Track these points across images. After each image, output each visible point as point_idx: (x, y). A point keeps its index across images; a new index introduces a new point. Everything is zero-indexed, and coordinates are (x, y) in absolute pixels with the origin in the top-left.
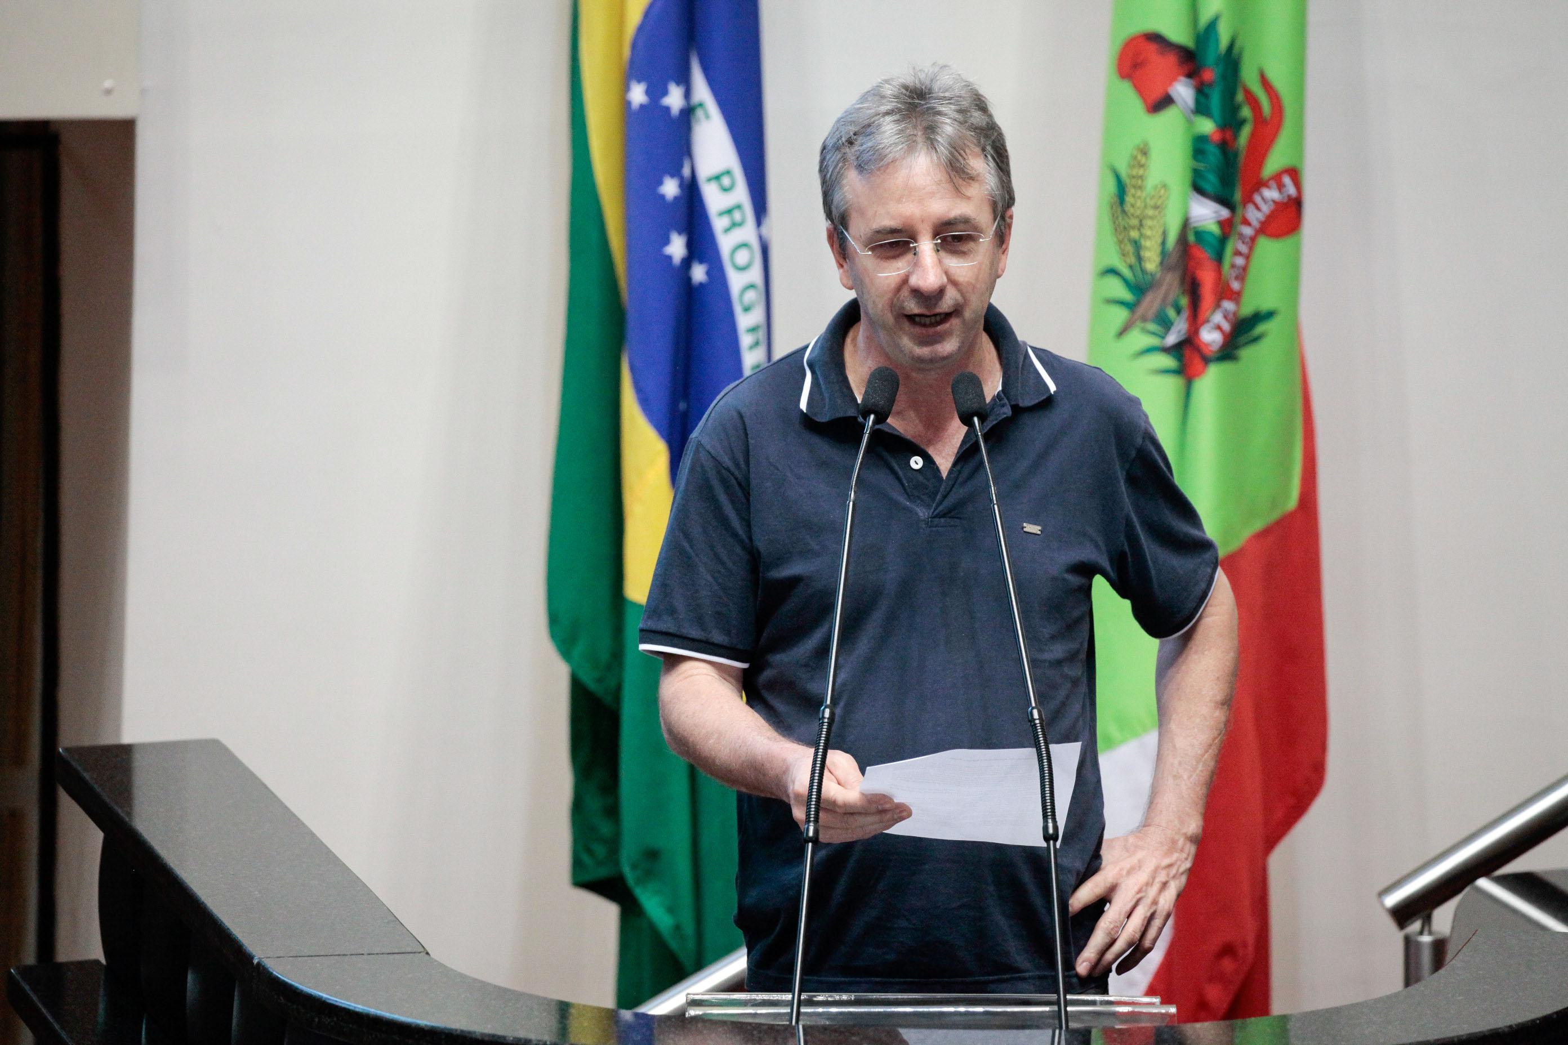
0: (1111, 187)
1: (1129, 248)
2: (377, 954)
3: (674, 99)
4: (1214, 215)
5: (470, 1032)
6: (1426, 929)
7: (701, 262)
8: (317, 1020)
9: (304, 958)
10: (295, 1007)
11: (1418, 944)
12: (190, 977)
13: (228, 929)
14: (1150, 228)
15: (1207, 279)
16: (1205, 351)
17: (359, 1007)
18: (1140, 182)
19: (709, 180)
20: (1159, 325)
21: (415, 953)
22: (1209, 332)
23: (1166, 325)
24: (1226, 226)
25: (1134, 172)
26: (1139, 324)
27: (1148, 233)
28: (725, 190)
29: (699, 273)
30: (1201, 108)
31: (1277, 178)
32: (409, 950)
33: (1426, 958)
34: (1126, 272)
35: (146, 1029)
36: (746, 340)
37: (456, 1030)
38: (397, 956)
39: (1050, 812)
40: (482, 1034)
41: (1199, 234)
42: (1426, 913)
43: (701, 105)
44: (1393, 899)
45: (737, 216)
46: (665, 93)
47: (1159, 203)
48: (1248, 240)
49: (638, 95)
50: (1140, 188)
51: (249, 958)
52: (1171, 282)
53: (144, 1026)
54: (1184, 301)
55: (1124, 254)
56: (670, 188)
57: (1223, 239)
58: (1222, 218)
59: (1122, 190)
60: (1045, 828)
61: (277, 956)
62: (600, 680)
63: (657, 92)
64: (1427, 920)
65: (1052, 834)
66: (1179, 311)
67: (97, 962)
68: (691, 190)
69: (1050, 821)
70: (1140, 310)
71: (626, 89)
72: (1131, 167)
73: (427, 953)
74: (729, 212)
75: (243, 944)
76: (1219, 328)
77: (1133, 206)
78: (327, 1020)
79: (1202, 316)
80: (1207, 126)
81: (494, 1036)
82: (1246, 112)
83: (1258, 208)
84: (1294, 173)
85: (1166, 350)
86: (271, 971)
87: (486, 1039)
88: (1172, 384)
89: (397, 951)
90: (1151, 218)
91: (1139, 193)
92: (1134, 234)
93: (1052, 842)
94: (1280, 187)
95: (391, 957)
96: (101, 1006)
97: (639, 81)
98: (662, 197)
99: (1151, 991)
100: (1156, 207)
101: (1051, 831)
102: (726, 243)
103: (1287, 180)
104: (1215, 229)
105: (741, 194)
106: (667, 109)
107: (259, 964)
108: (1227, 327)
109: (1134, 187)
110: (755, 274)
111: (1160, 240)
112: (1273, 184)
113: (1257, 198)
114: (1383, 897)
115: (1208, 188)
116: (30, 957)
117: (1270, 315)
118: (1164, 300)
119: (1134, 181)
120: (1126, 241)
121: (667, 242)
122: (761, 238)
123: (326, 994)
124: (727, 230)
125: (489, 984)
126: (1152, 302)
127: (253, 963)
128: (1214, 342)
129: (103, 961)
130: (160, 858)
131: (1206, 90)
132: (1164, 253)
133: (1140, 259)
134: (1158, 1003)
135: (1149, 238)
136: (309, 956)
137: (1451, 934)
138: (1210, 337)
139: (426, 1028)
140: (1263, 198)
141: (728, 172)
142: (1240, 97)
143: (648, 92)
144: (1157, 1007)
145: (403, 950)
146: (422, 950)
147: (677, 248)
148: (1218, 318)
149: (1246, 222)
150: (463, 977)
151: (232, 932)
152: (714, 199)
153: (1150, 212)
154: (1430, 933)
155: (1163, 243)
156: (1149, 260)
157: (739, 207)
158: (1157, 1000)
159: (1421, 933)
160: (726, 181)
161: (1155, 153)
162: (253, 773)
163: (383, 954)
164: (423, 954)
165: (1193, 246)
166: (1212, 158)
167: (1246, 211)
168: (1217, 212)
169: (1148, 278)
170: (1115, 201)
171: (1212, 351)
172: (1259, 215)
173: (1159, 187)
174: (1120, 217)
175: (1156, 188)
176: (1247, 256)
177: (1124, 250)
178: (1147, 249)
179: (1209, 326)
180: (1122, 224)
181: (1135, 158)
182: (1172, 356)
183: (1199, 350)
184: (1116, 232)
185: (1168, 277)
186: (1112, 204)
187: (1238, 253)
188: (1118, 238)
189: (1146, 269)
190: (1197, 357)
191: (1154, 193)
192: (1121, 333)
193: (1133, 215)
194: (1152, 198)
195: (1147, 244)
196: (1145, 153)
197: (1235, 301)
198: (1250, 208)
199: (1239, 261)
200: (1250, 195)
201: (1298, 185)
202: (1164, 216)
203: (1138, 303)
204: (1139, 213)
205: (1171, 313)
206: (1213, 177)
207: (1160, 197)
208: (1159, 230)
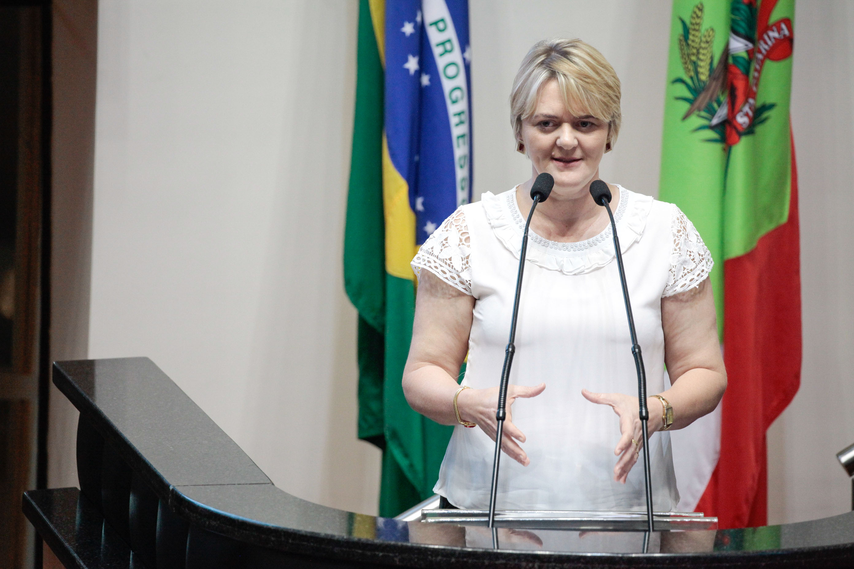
0: (680, 30)
1: (691, 67)
2: (243, 484)
4: (745, 47)
5: (299, 531)
7: (427, 73)
8: (207, 523)
9: (200, 486)
10: (195, 515)
12: (131, 498)
13: (155, 469)
14: (704, 54)
15: (740, 85)
16: (739, 128)
17: (233, 515)
18: (697, 27)
19: (431, 24)
20: (708, 113)
21: (265, 484)
22: (741, 117)
23: (712, 113)
24: (750, 53)
25: (694, 21)
26: (696, 112)
27: (701, 57)
28: (441, 31)
29: (425, 80)
31: (777, 24)
32: (262, 482)
34: (689, 81)
35: (104, 527)
36: (454, 120)
37: (290, 529)
38: (255, 486)
39: (644, 403)
40: (306, 532)
41: (735, 58)
44: (845, 458)
45: (448, 46)
47: (709, 39)
48: (760, 62)
50: (698, 30)
51: (168, 486)
52: (716, 86)
53: (103, 527)
54: (724, 99)
55: (687, 70)
56: (408, 29)
57: (749, 62)
58: (749, 49)
59: (686, 32)
60: (641, 413)
61: (184, 485)
62: (375, 318)
65: (645, 416)
66: (719, 104)
67: (76, 489)
68: (421, 30)
69: (644, 408)
70: (697, 104)
72: (693, 17)
73: (273, 484)
74: (443, 44)
75: (163, 477)
76: (747, 115)
77: (693, 41)
78: (213, 523)
79: (737, 108)
81: (313, 533)
83: (766, 43)
84: (788, 22)
85: (712, 128)
86: (181, 494)
87: (309, 535)
88: (718, 148)
89: (255, 482)
90: (704, 49)
91: (697, 33)
92: (694, 58)
93: (644, 421)
94: (779, 30)
95: (252, 486)
96: (78, 515)
98: (404, 34)
99: (699, 509)
100: (707, 42)
101: (644, 414)
102: (441, 62)
103: (783, 26)
104: (744, 55)
105: (451, 33)
107: (173, 490)
108: (750, 113)
109: (694, 30)
110: (461, 81)
111: (708, 61)
112: (775, 28)
113: (766, 37)
114: (840, 457)
115: (742, 31)
116: (32, 485)
117: (771, 106)
118: (711, 97)
119: (693, 27)
120: (688, 62)
121: (406, 61)
122: (464, 59)
123: (213, 507)
124: (441, 55)
125: (309, 502)
126: (704, 99)
127: (169, 489)
128: (744, 123)
129: (79, 489)
130: (114, 427)
132: (711, 70)
133: (697, 73)
134: (703, 516)
135: (702, 60)
136: (203, 485)
138: (741, 120)
139: (272, 528)
140: (769, 37)
141: (442, 20)
144: (702, 518)
145: (259, 482)
146: (270, 482)
147: (412, 64)
148: (746, 109)
149: (760, 52)
150: (295, 498)
151: (157, 471)
152: (434, 36)
153: (703, 45)
155: (711, 64)
156: (702, 73)
157: (449, 41)
158: (702, 515)
160: (441, 25)
161: (706, 10)
162: (169, 378)
163: (247, 484)
164: (271, 484)
165: (731, 66)
166: (743, 12)
167: (761, 45)
168: (746, 45)
169: (702, 84)
170: (682, 38)
171: (743, 128)
172: (766, 47)
173: (709, 30)
174: (685, 48)
175: (707, 30)
176: (759, 72)
177: (688, 68)
178: (701, 67)
179: (741, 114)
180: (686, 53)
181: (695, 13)
182: (716, 132)
183: (735, 128)
184: (682, 57)
185: (714, 84)
186: (680, 40)
187: (756, 70)
188: (684, 61)
189: (700, 79)
190: (734, 132)
191: (706, 33)
192: (686, 117)
193: (693, 47)
194: (705, 36)
195: (702, 64)
196: (701, 10)
197: (754, 98)
198: (762, 42)
199: (756, 74)
200: (762, 35)
201: (790, 29)
202: (712, 47)
203: (695, 99)
204: (697, 46)
205: (715, 105)
206: (743, 24)
207: (709, 36)
208: (709, 56)
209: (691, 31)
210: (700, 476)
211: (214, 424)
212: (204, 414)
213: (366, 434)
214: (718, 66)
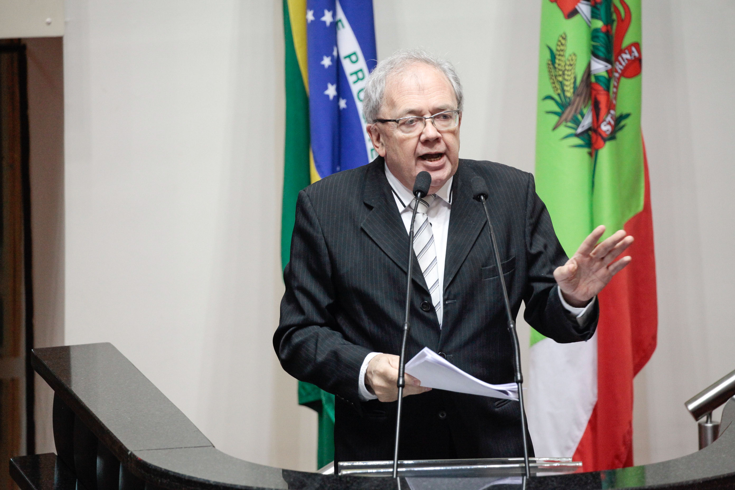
0: (548, 56)
1: (558, 86)
2: (189, 447)
3: (327, 18)
5: (235, 485)
6: (709, 420)
7: (343, 99)
8: (160, 481)
9: (152, 451)
10: (149, 474)
11: (706, 427)
12: (98, 461)
13: (117, 436)
14: (568, 75)
15: (602, 99)
16: (604, 135)
18: (561, 53)
19: (345, 58)
20: (573, 123)
21: (208, 446)
22: (605, 125)
23: (577, 123)
24: (609, 72)
25: (559, 48)
26: (564, 123)
27: (566, 77)
28: (353, 62)
29: (343, 104)
30: (594, 15)
31: (629, 48)
32: (205, 445)
33: (709, 435)
34: (557, 98)
35: (77, 486)
37: (228, 484)
38: (199, 448)
40: (241, 486)
41: (597, 77)
42: (709, 412)
43: (340, 21)
44: (692, 406)
45: (360, 75)
46: (323, 15)
47: (572, 63)
48: (617, 80)
49: (310, 16)
50: (562, 56)
51: (127, 451)
52: (579, 101)
54: (586, 111)
55: (555, 89)
56: (327, 62)
58: (608, 69)
59: (553, 57)
61: (140, 449)
63: (319, 14)
64: (710, 416)
66: (583, 116)
67: (53, 454)
68: (337, 63)
70: (564, 116)
71: (306, 14)
72: (558, 45)
73: (214, 447)
74: (356, 73)
75: (123, 443)
76: (609, 123)
77: (559, 65)
78: (164, 481)
79: (601, 119)
80: (599, 24)
81: (247, 487)
82: (614, 17)
83: (621, 64)
84: (637, 45)
85: (577, 135)
86: (137, 457)
87: (243, 488)
89: (198, 446)
90: (568, 71)
91: (562, 58)
92: (560, 79)
94: (631, 53)
95: (196, 449)
96: (56, 477)
97: (310, 10)
98: (323, 66)
100: (571, 65)
102: (355, 88)
103: (634, 49)
104: (605, 74)
105: (362, 64)
106: (324, 22)
107: (131, 454)
108: (612, 122)
109: (560, 55)
111: (572, 81)
112: (627, 51)
113: (620, 59)
114: (687, 405)
115: (601, 54)
116: (23, 452)
117: (627, 116)
118: (576, 110)
119: (558, 53)
120: (556, 82)
121: (326, 88)
124: (355, 82)
125: (244, 461)
126: (569, 112)
127: (128, 454)
128: (608, 131)
129: (56, 454)
130: (82, 402)
131: (599, 6)
132: (575, 88)
133: (563, 91)
134: (571, 461)
135: (567, 80)
136: (155, 449)
137: (721, 422)
138: (605, 128)
140: (622, 58)
141: (355, 53)
142: (613, 9)
143: (314, 15)
145: (202, 445)
146: (211, 445)
147: (331, 91)
148: (609, 119)
149: (617, 71)
150: (231, 458)
151: (118, 438)
152: (348, 67)
153: (568, 68)
154: (711, 422)
155: (575, 82)
156: (568, 91)
157: (361, 70)
159: (707, 422)
160: (354, 58)
161: (569, 38)
162: (127, 359)
163: (192, 447)
164: (212, 447)
165: (593, 84)
166: (602, 39)
167: (616, 65)
168: (606, 66)
169: (568, 100)
170: (550, 62)
171: (607, 135)
172: (621, 67)
173: (572, 55)
174: (553, 70)
175: (570, 55)
176: (616, 87)
177: (556, 87)
178: (567, 86)
179: (605, 123)
180: (554, 74)
181: (560, 41)
182: (582, 139)
183: (600, 135)
184: (551, 78)
185: (578, 99)
186: (549, 64)
187: (614, 87)
188: (552, 81)
189: (566, 96)
190: (599, 138)
191: (570, 58)
192: (555, 128)
193: (559, 70)
194: (569, 60)
195: (567, 83)
196: (564, 39)
197: (614, 109)
198: (617, 63)
199: (615, 90)
200: (618, 57)
201: (639, 51)
202: (574, 69)
203: (563, 113)
204: (563, 69)
205: (579, 117)
206: (603, 49)
207: (572, 60)
208: (573, 76)
209: (557, 57)
210: (578, 424)
211: (165, 397)
212: (156, 388)
213: (304, 401)
214: (580, 84)
